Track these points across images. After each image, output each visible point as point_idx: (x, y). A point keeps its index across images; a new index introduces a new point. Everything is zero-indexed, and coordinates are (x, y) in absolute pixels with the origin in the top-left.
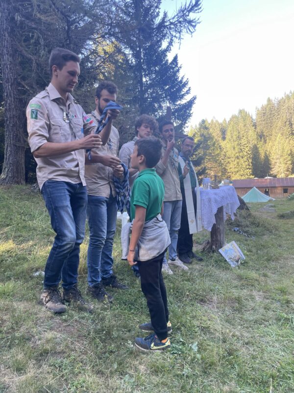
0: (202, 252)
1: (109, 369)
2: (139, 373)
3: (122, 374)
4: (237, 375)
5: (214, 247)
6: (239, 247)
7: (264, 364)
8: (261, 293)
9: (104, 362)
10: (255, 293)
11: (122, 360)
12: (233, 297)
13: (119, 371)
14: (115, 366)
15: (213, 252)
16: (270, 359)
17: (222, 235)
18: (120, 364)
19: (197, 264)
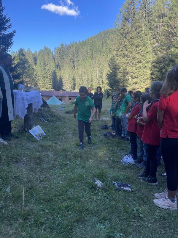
0: (18, 133)
4: (34, 199)
5: (26, 129)
6: (42, 129)
7: (51, 190)
8: (53, 153)
10: (49, 153)
12: (36, 157)
15: (26, 132)
16: (55, 187)
17: (31, 122)
19: (14, 140)
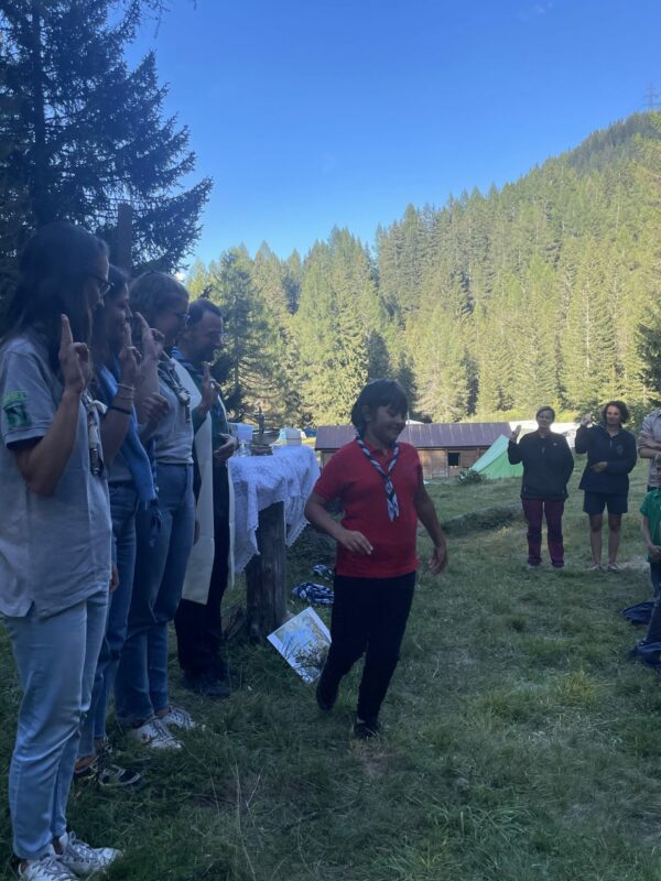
6: (326, 622)
12: (304, 773)
15: (254, 640)
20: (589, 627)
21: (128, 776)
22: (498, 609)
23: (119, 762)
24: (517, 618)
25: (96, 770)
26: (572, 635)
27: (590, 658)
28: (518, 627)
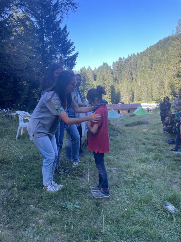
1: (17, 225)
2: (39, 225)
3: (26, 228)
8: (116, 168)
9: (14, 221)
11: (27, 218)
13: (25, 226)
14: (22, 222)
18: (25, 221)
20: (159, 144)
21: (64, 171)
22: (140, 140)
23: (63, 168)
24: (143, 142)
25: (58, 170)
26: (155, 146)
27: (160, 150)
28: (144, 144)
